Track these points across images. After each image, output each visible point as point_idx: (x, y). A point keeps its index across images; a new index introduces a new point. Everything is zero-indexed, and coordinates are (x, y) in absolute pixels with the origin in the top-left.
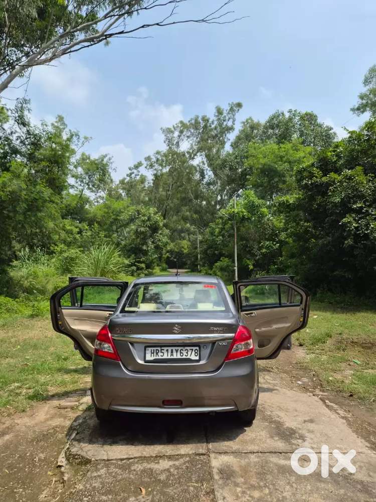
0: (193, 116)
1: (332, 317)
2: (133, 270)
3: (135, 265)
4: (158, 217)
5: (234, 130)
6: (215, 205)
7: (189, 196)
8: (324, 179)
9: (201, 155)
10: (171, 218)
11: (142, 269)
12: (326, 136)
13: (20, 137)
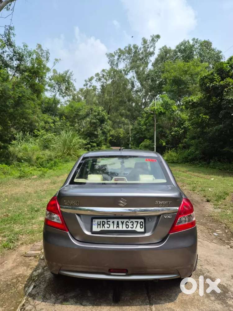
0: (127, 45)
1: (224, 180)
2: (89, 147)
3: (90, 144)
4: (104, 113)
5: (154, 54)
6: (141, 106)
7: (124, 100)
8: (222, 83)
9: (133, 71)
10: (112, 114)
11: (94, 146)
12: (217, 57)
13: (9, 55)
